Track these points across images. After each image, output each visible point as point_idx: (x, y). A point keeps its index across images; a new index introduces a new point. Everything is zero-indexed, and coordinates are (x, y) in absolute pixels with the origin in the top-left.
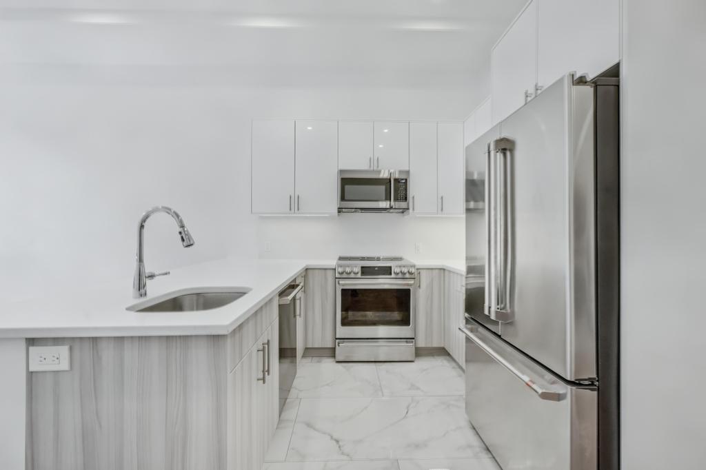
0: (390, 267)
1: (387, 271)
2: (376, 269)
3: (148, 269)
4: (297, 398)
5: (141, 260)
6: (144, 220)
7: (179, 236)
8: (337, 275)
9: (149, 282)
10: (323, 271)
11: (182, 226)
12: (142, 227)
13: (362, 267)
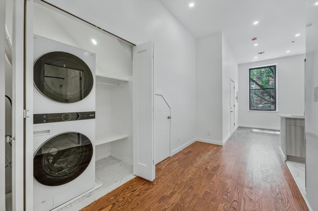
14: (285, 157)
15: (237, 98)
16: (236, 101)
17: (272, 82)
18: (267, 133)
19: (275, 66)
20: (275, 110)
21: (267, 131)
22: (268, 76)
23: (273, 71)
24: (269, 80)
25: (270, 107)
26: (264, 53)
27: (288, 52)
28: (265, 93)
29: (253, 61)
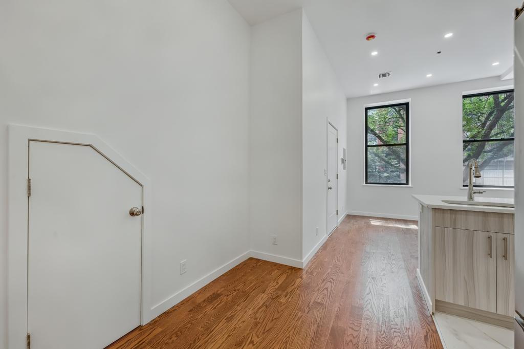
14: (431, 304)
15: (343, 161)
16: (341, 166)
17: (402, 135)
18: (395, 227)
19: (407, 104)
20: (407, 183)
21: (394, 222)
22: (396, 127)
23: (402, 118)
24: (397, 133)
25: (399, 176)
26: (389, 74)
27: (429, 75)
28: (392, 155)
29: (372, 92)
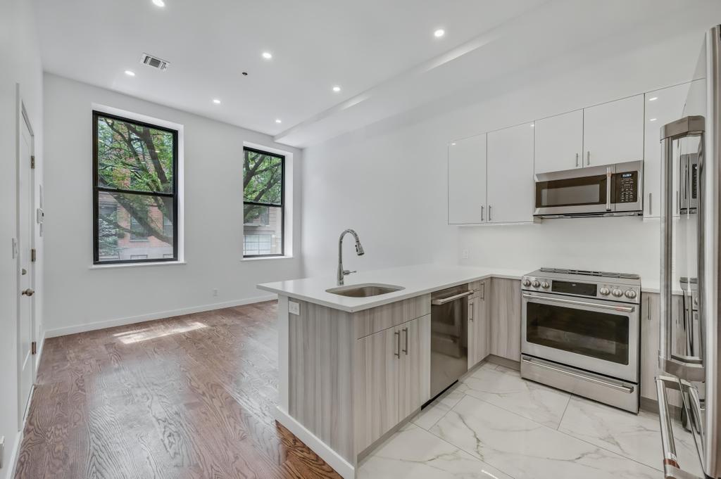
0: (595, 286)
1: (590, 290)
2: (574, 285)
3: (345, 268)
4: (463, 393)
5: (341, 262)
6: (342, 238)
7: (355, 248)
8: (524, 288)
9: (345, 277)
10: (509, 281)
11: (358, 242)
12: (341, 242)
13: (554, 282)
20: (175, 258)
27: (217, 102)
29: (115, 85)
